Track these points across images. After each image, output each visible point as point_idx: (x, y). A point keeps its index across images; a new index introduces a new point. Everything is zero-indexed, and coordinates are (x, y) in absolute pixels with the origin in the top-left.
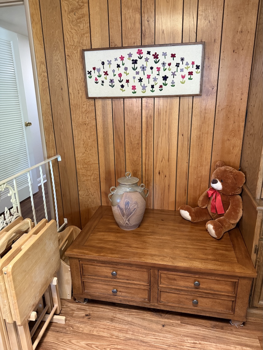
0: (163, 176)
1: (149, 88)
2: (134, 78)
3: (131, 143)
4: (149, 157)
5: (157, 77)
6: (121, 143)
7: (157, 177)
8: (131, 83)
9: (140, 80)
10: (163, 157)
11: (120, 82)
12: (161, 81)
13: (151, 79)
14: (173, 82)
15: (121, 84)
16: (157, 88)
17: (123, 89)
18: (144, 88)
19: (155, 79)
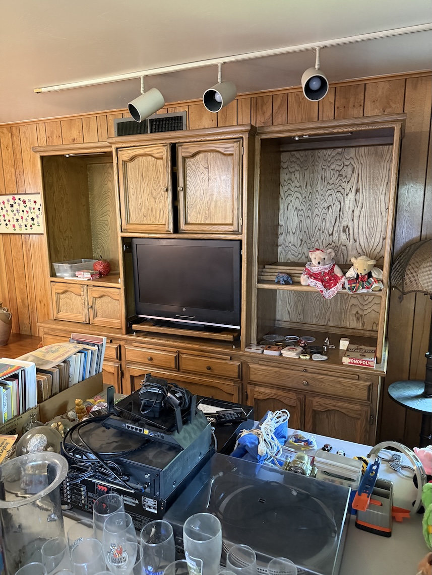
0: (43, 305)
1: (23, 227)
2: (13, 218)
3: (18, 273)
4: (31, 287)
5: (28, 218)
6: (11, 272)
7: (39, 305)
8: (12, 223)
9: (17, 220)
10: (41, 287)
11: (5, 221)
12: (30, 222)
13: (24, 220)
14: (38, 223)
15: (5, 223)
16: (28, 226)
17: (8, 227)
18: (20, 226)
19: (27, 220)
